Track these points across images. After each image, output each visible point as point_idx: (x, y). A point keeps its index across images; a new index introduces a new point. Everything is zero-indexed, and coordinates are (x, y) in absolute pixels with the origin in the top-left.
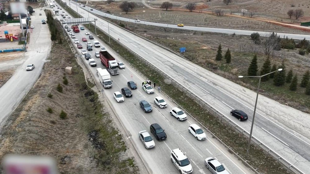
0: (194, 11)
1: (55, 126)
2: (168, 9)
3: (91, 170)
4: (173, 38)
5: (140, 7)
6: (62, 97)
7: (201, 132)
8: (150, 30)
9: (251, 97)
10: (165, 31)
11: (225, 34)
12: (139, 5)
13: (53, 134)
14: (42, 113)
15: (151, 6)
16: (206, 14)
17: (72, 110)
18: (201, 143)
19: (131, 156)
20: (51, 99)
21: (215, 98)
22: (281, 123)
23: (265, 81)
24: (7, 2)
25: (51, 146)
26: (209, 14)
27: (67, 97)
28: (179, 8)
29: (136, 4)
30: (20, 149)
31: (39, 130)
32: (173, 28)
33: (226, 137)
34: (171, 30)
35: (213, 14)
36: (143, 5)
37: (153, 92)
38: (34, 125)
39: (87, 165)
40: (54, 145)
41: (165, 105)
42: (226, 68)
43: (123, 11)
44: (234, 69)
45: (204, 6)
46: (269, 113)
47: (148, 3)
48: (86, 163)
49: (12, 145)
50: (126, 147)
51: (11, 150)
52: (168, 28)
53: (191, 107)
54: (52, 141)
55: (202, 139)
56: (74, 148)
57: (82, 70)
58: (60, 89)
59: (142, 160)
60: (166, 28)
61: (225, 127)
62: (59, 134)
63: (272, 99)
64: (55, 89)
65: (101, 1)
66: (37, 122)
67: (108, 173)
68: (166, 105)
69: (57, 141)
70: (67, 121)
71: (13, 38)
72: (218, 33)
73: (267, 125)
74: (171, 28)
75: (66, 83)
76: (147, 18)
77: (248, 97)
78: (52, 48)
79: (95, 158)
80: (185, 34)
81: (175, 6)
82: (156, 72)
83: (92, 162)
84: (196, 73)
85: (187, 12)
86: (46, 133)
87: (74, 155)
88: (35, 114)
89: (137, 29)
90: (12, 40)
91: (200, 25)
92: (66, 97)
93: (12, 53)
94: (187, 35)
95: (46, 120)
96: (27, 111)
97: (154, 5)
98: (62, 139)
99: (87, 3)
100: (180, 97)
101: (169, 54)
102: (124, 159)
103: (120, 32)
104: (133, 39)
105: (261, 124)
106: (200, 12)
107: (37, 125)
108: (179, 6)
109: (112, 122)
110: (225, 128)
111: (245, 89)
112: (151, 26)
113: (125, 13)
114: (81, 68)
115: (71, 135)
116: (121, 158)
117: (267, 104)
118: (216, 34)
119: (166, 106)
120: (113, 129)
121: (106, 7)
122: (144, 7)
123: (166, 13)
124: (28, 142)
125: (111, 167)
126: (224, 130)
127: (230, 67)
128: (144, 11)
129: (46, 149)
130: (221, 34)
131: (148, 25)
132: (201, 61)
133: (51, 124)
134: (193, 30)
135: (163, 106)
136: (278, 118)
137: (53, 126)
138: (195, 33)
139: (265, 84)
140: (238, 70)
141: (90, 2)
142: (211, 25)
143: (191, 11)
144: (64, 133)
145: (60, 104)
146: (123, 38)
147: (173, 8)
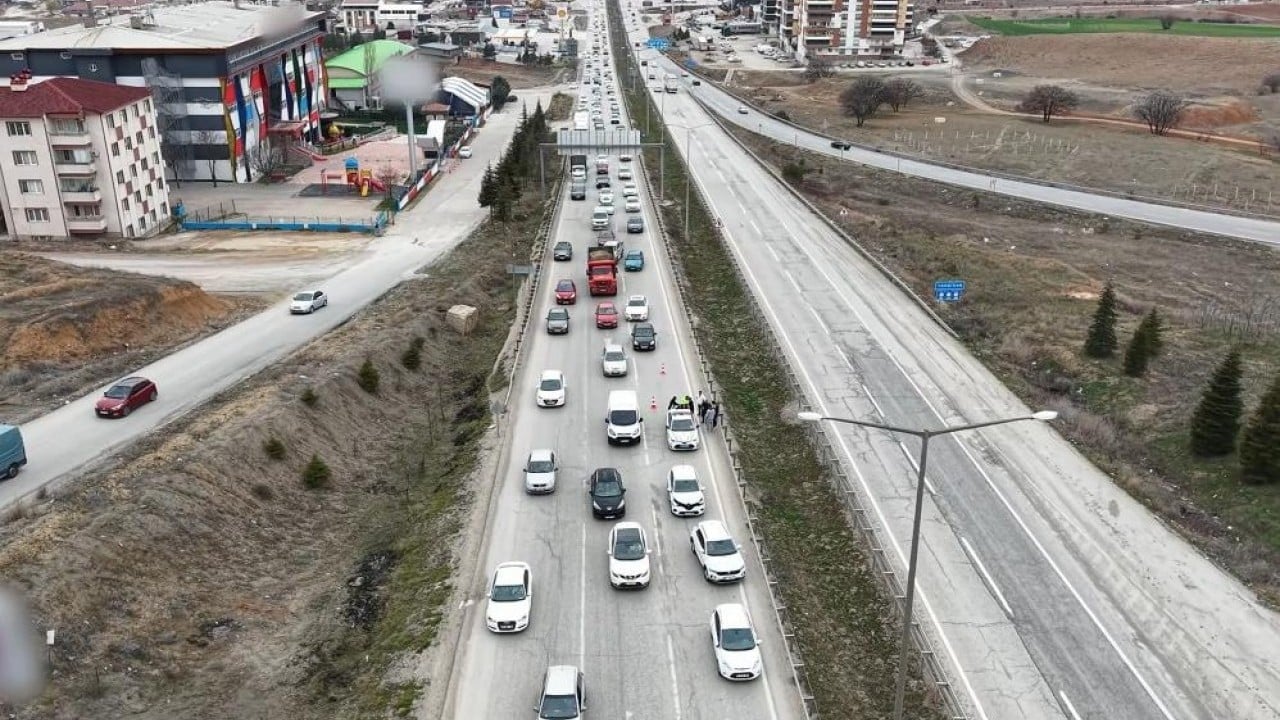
0: (1176, 132)
1: (263, 506)
2: (1052, 117)
3: (272, 689)
4: (986, 240)
5: (933, 101)
6: (363, 410)
7: (745, 643)
8: (911, 199)
9: (1125, 544)
10: (976, 205)
11: (1255, 245)
12: (930, 92)
13: (236, 532)
14: (241, 451)
15: (983, 99)
16: (1228, 150)
17: (370, 460)
18: (723, 692)
19: (427, 675)
20: (310, 411)
21: (945, 515)
22: (1187, 691)
23: (1258, 483)
24: (456, 61)
25: (199, 574)
26: (1246, 151)
27: (382, 414)
28: (1107, 115)
29: (918, 89)
30: (71, 557)
31: (188, 509)
32: (1016, 198)
33: (861, 694)
34: (1004, 206)
35: (1262, 153)
36: (951, 92)
37: (692, 446)
38: (184, 487)
39: (275, 668)
40: (213, 571)
41: (692, 503)
42: (1112, 395)
43: (847, 115)
44: (1143, 407)
45: (1234, 112)
46: (1154, 635)
47: (974, 88)
48: (275, 662)
49: (58, 539)
50: (435, 635)
51: (41, 556)
52: (995, 194)
53: (812, 536)
54: (216, 558)
55: (734, 675)
56: (278, 598)
57: (510, 325)
58: (368, 380)
59: (448, 701)
60: (986, 193)
61: (894, 650)
62: (258, 536)
63: (1232, 571)
64: (350, 376)
65: (785, 73)
66: (198, 481)
67: (316, 716)
68: (698, 504)
69: (235, 562)
70: (323, 499)
71: (373, 185)
72: (1222, 237)
73: (1095, 688)
74: (1008, 198)
75: (411, 360)
76: (930, 149)
77: (1112, 540)
78: (473, 235)
79: (317, 651)
80: (1056, 230)
81: (1092, 103)
82: (774, 369)
83: (295, 664)
84: (946, 394)
85: (1138, 132)
86: (210, 526)
87: (257, 624)
88: (213, 451)
89: (857, 192)
90: (365, 191)
91: (1158, 197)
92: (377, 413)
93: (330, 236)
94: (1066, 234)
95: (240, 480)
96: (197, 436)
97: (997, 95)
98: (260, 556)
99: (729, 76)
100: (799, 484)
101: (891, 303)
102: (397, 680)
103: (762, 194)
104: (789, 226)
105: (1074, 674)
106: (1199, 138)
107: (194, 488)
108: (1113, 105)
109: (461, 531)
110: (888, 651)
111: (1125, 502)
112: (925, 180)
113: (854, 121)
114: (514, 317)
115: (300, 551)
116: (391, 672)
117: (1185, 590)
118: (1212, 240)
119: (695, 509)
120: (446, 556)
121: (796, 96)
122: (950, 103)
123: (1033, 135)
124: (119, 541)
125: (341, 699)
126: (879, 660)
127: (1130, 391)
128: (940, 120)
129: (174, 578)
130: (1235, 241)
131: (913, 177)
132: (1010, 349)
133: (250, 497)
134: (1103, 215)
135: (683, 510)
136: (1185, 665)
137: (257, 507)
138: (1107, 226)
139: (1255, 497)
140: (1157, 415)
141: (740, 73)
142: (1218, 198)
143: (1160, 133)
144: (279, 539)
145: (336, 433)
146: (752, 223)
147: (1080, 115)
